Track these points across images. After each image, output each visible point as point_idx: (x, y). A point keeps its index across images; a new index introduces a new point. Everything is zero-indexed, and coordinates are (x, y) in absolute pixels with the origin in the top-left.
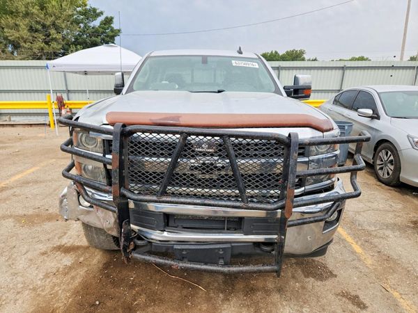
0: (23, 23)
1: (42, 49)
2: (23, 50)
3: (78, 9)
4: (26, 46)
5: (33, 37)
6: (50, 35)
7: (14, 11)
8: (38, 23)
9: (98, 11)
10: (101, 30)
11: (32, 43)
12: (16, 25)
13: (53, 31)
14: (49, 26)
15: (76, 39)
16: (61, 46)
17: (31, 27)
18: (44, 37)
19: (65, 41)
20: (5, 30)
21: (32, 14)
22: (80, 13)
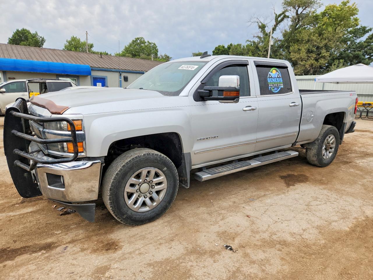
0: (304, 48)
1: (312, 65)
2: (299, 66)
3: (349, 30)
4: (302, 63)
5: (308, 56)
6: (321, 54)
7: (300, 40)
8: (314, 46)
9: (367, 29)
10: (366, 44)
11: (306, 61)
12: (299, 50)
13: (323, 51)
14: (322, 47)
15: (341, 54)
16: (326, 61)
17: (309, 50)
18: (316, 56)
19: (331, 58)
20: (291, 54)
21: (312, 40)
22: (350, 33)
